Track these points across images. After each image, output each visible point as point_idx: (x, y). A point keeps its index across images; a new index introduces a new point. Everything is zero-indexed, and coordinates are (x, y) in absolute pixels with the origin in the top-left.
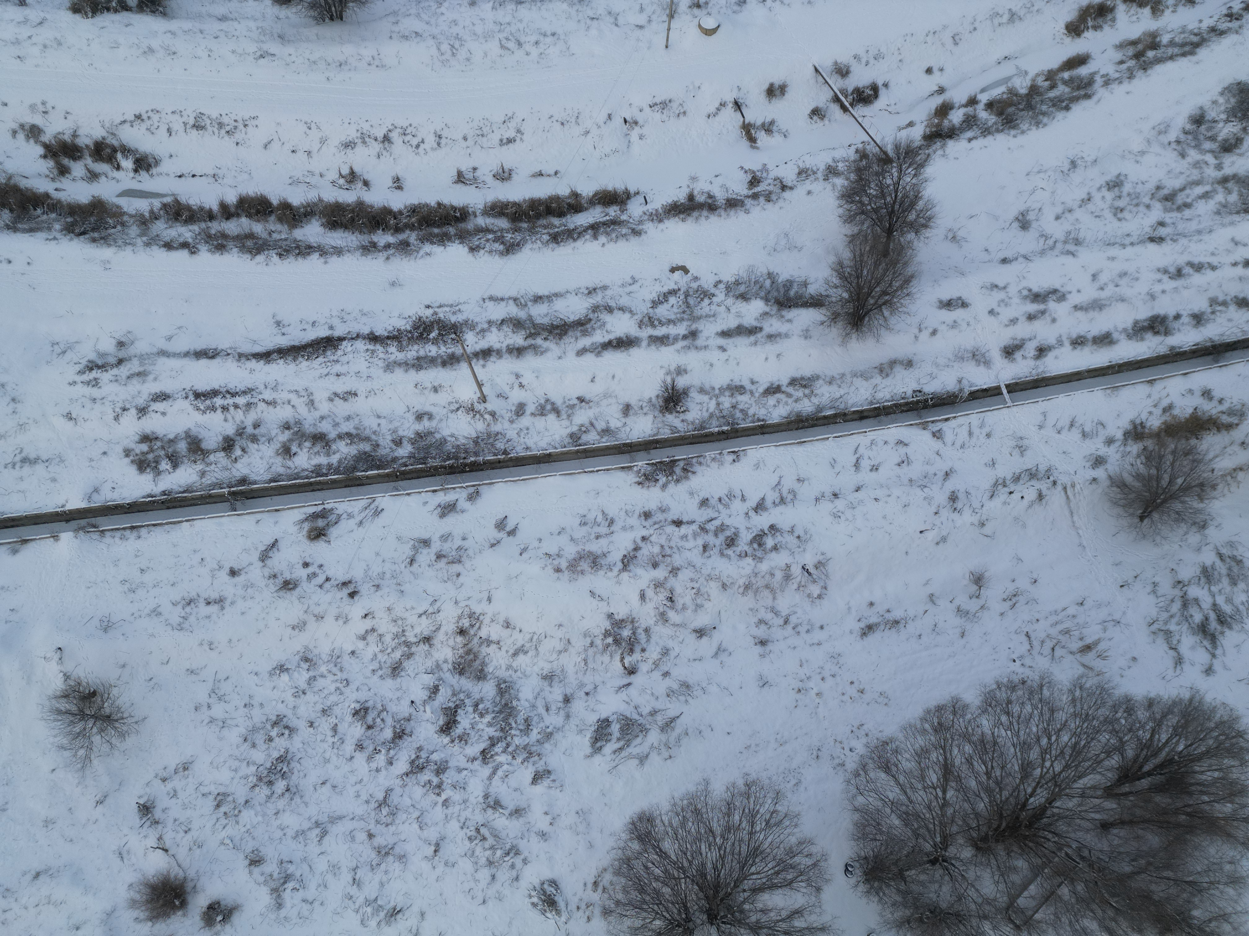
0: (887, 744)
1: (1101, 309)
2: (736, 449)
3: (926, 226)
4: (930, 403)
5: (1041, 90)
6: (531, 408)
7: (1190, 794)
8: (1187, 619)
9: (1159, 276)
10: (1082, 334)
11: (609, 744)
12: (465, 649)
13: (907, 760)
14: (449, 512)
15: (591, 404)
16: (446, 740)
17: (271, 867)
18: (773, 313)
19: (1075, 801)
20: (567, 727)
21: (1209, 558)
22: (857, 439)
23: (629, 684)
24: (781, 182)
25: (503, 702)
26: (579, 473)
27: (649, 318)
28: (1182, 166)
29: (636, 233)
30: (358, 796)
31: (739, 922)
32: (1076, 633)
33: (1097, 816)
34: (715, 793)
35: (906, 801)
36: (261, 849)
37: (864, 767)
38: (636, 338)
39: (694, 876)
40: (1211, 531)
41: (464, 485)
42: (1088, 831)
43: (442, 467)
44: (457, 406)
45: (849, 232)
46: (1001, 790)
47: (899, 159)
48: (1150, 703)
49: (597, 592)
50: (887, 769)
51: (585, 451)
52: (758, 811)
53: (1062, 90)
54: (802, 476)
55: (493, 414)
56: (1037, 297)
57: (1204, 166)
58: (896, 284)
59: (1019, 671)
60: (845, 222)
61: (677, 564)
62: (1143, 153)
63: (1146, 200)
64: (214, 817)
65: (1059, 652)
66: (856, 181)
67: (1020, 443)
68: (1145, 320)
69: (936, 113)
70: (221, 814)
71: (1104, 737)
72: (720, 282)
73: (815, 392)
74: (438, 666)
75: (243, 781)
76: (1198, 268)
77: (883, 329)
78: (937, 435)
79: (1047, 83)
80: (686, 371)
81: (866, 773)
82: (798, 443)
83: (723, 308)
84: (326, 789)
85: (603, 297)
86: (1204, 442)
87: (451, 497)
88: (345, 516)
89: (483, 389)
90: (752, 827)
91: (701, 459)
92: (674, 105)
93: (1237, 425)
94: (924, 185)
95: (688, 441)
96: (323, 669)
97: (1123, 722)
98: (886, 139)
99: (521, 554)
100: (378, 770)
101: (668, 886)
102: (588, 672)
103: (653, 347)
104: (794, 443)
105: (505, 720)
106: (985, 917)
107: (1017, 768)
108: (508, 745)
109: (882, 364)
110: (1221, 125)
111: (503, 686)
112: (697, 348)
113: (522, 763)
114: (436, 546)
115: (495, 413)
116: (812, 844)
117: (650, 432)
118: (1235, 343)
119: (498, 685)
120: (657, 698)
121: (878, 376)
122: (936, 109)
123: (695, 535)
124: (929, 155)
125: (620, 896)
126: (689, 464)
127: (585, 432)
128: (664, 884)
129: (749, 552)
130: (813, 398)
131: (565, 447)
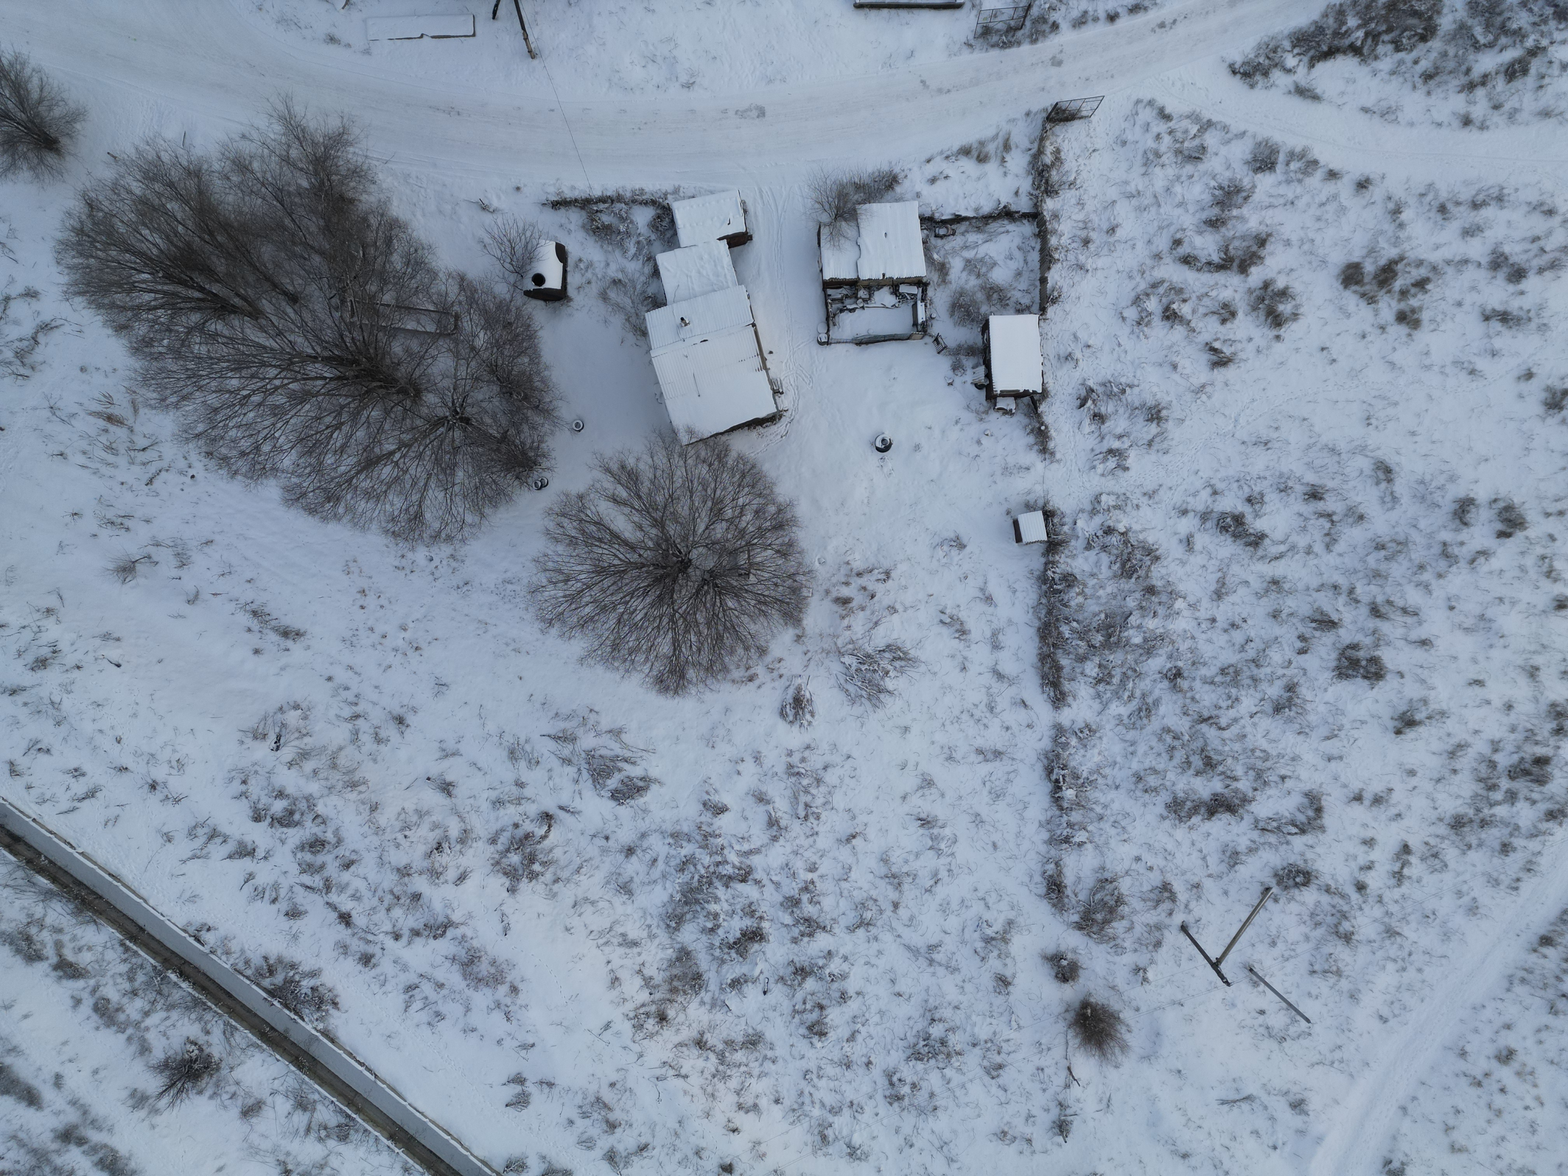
0: (393, 533)
2: (191, 940)
7: (188, 244)
11: (632, 775)
12: (674, 997)
13: (392, 505)
15: (282, 1158)
16: (765, 925)
17: (994, 964)
19: (292, 338)
20: (653, 827)
22: (53, 822)
23: (561, 808)
25: (686, 908)
26: (384, 1082)
30: (880, 952)
31: (667, 540)
32: (103, 439)
33: (289, 310)
34: (584, 646)
35: (433, 477)
36: (991, 989)
37: (436, 537)
39: (669, 606)
42: (313, 312)
46: (342, 407)
48: (121, 328)
49: (500, 927)
50: (417, 518)
51: (350, 1103)
52: (565, 596)
54: (161, 841)
59: (200, 466)
61: (395, 877)
64: (1010, 1059)
65: (141, 442)
70: (1003, 1055)
71: (200, 349)
73: (25, 921)
74: (713, 1005)
75: (965, 1069)
80: (133, 1093)
81: (440, 532)
82: (119, 881)
84: (901, 987)
90: (582, 591)
91: (241, 966)
95: (230, 1002)
96: (816, 1112)
97: (165, 342)
99: (533, 1045)
100: (845, 958)
101: (696, 619)
102: (587, 857)
105: (699, 890)
106: (473, 348)
107: (307, 407)
108: (718, 864)
111: (673, 924)
112: (85, 1113)
113: (720, 836)
114: (605, 1143)
116: (548, 530)
119: (677, 929)
120: (550, 770)
123: (343, 888)
125: (740, 651)
126: (259, 973)
127: (325, 1128)
128: (697, 624)
129: (311, 816)
130: (37, 916)
131: (366, 1130)
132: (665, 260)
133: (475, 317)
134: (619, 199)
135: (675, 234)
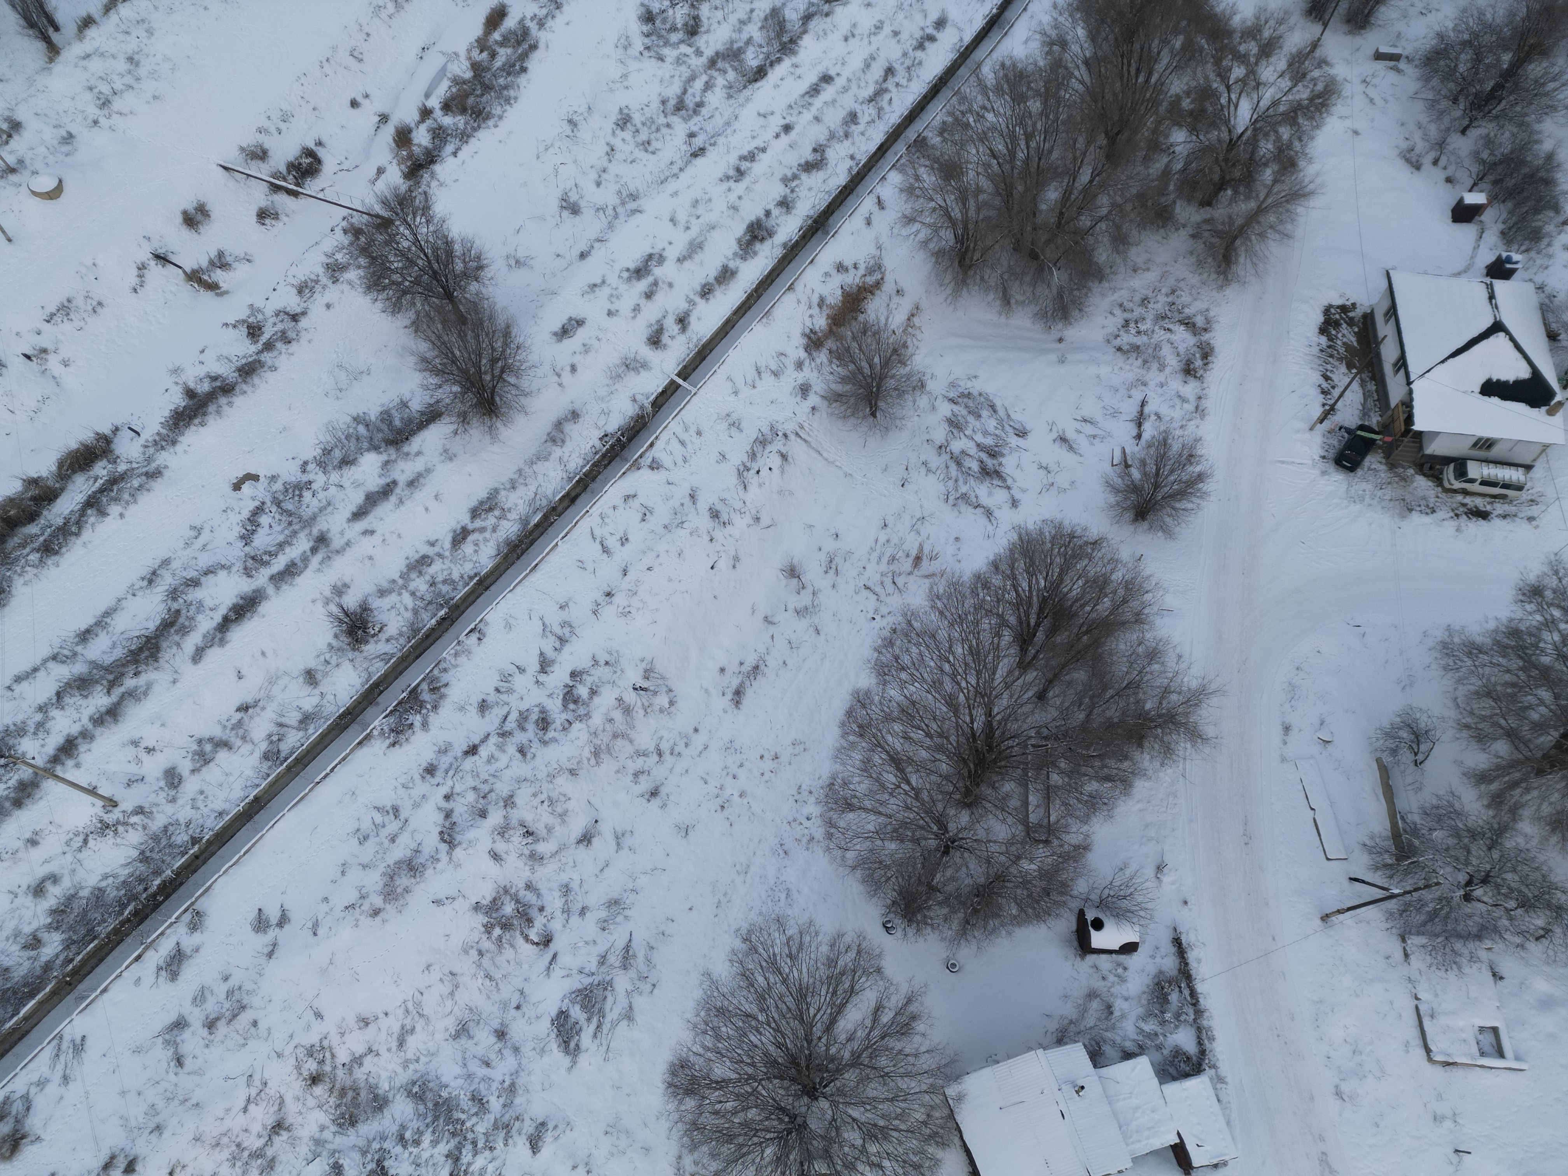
0: (833, 784)
1: (701, 248)
2: (472, 626)
3: (480, 268)
4: (624, 439)
5: (485, 64)
6: (185, 767)
7: (1076, 615)
8: (968, 473)
9: (726, 185)
10: (703, 282)
11: (583, 1035)
12: (336, 1093)
13: (859, 783)
14: (179, 966)
15: (261, 704)
18: (393, 457)
19: (1005, 696)
20: (524, 1061)
21: (945, 409)
22: (584, 525)
23: (555, 956)
24: (287, 314)
25: (430, 1105)
26: (310, 791)
27: (253, 558)
28: (667, 69)
29: (155, 474)
31: (838, 1071)
32: (900, 554)
33: (1030, 694)
34: (723, 977)
35: (888, 821)
37: (830, 823)
38: (254, 591)
39: (766, 1074)
40: (931, 386)
41: (173, 919)
42: (1032, 712)
43: (122, 924)
44: (81, 838)
45: (407, 322)
46: (947, 738)
47: (397, 214)
48: (995, 566)
49: (442, 896)
50: (849, 806)
51: (297, 760)
52: (774, 954)
53: (504, 54)
54: (561, 601)
55: (140, 811)
56: (639, 272)
57: (685, 59)
58: (499, 344)
59: (884, 624)
60: (393, 313)
61: (505, 793)
62: (625, 76)
63: (662, 120)
65: (900, 581)
66: (371, 264)
67: (731, 421)
68: (745, 234)
69: (398, 146)
71: (985, 624)
72: (306, 463)
73: (505, 507)
74: (318, 1142)
76: (751, 157)
77: (522, 399)
78: (655, 466)
79: (485, 55)
80: (346, 586)
81: (836, 827)
82: (531, 571)
83: (333, 490)
85: (174, 575)
86: (869, 312)
87: (166, 947)
88: (33, 1090)
89: (100, 792)
90: (780, 973)
91: (443, 665)
92: (79, 302)
93: (882, 279)
94: (445, 227)
95: (412, 657)
97: (988, 598)
98: (367, 201)
99: (315, 934)
101: (751, 1108)
102: (501, 986)
103: (285, 587)
104: (527, 575)
105: (449, 1120)
106: (1019, 858)
107: (945, 709)
108: (474, 1143)
109: (548, 434)
110: (671, 12)
111: (416, 1089)
112: (338, 552)
113: (506, 1145)
114: (196, 1017)
115: (141, 807)
116: (843, 935)
117: (360, 681)
118: (828, 206)
119: (410, 1094)
120: (595, 942)
121: (554, 448)
122: (394, 140)
123: (501, 747)
124: (425, 193)
125: (714, 1166)
126: (433, 680)
127: (279, 740)
128: (745, 1109)
129: (571, 718)
130: (508, 515)
131: (268, 775)
132: (1142, 1066)
133: (1049, 860)
134: (1199, 1013)
135: (1175, 1079)
